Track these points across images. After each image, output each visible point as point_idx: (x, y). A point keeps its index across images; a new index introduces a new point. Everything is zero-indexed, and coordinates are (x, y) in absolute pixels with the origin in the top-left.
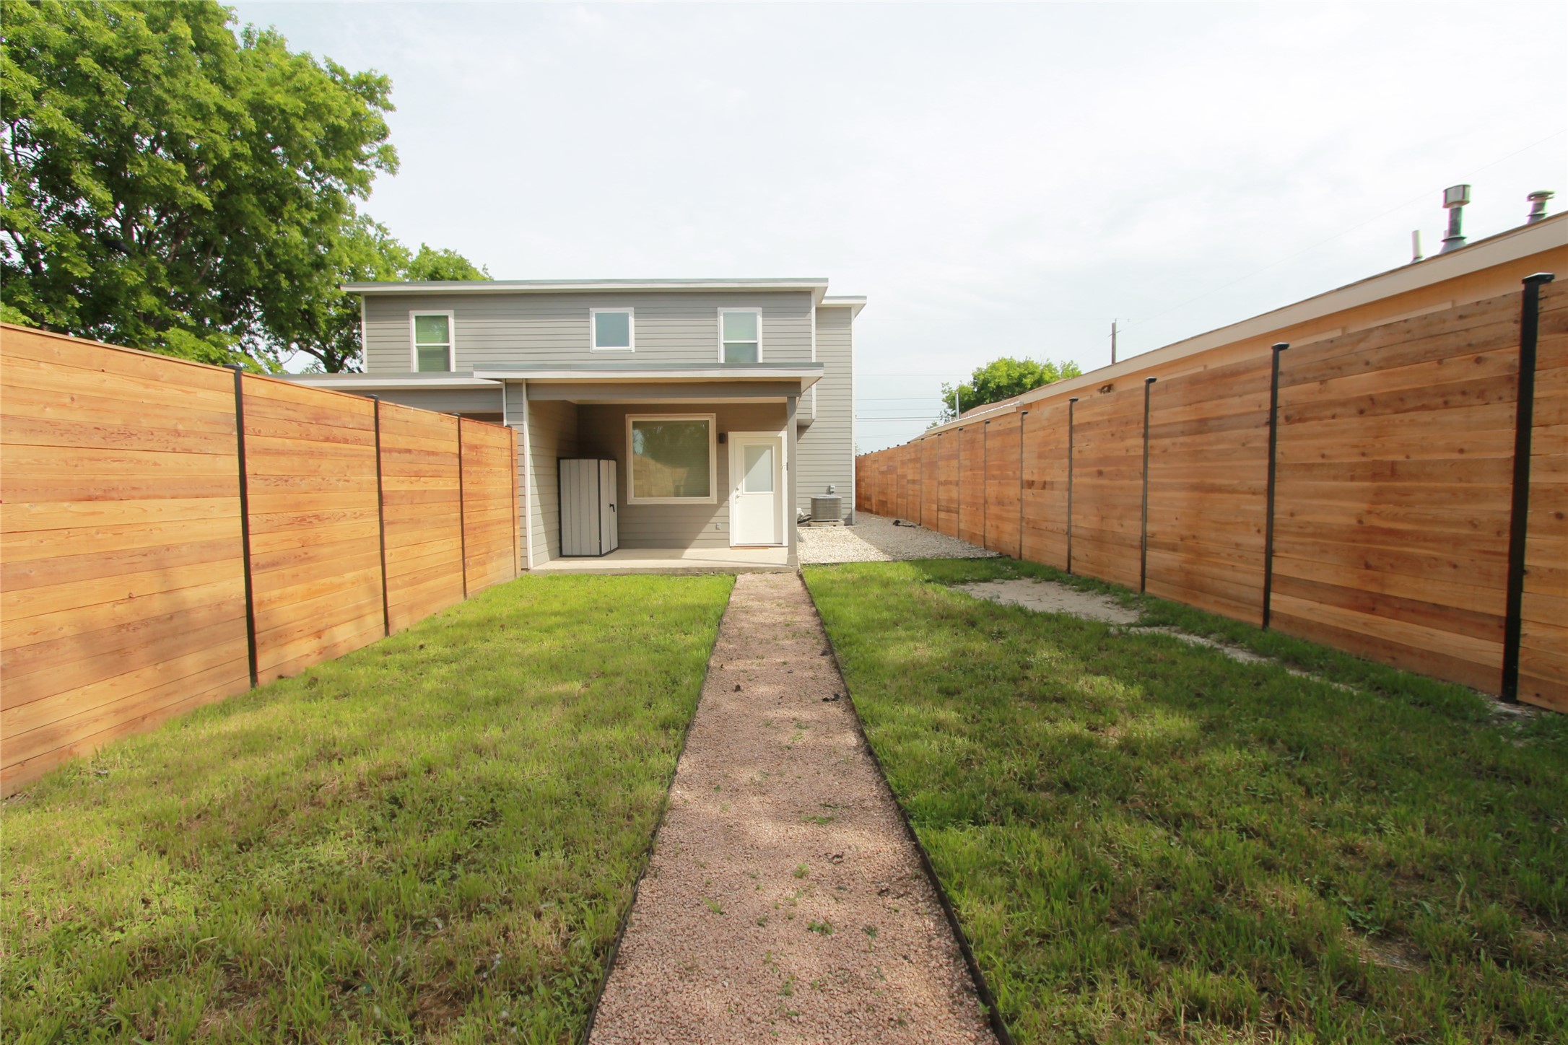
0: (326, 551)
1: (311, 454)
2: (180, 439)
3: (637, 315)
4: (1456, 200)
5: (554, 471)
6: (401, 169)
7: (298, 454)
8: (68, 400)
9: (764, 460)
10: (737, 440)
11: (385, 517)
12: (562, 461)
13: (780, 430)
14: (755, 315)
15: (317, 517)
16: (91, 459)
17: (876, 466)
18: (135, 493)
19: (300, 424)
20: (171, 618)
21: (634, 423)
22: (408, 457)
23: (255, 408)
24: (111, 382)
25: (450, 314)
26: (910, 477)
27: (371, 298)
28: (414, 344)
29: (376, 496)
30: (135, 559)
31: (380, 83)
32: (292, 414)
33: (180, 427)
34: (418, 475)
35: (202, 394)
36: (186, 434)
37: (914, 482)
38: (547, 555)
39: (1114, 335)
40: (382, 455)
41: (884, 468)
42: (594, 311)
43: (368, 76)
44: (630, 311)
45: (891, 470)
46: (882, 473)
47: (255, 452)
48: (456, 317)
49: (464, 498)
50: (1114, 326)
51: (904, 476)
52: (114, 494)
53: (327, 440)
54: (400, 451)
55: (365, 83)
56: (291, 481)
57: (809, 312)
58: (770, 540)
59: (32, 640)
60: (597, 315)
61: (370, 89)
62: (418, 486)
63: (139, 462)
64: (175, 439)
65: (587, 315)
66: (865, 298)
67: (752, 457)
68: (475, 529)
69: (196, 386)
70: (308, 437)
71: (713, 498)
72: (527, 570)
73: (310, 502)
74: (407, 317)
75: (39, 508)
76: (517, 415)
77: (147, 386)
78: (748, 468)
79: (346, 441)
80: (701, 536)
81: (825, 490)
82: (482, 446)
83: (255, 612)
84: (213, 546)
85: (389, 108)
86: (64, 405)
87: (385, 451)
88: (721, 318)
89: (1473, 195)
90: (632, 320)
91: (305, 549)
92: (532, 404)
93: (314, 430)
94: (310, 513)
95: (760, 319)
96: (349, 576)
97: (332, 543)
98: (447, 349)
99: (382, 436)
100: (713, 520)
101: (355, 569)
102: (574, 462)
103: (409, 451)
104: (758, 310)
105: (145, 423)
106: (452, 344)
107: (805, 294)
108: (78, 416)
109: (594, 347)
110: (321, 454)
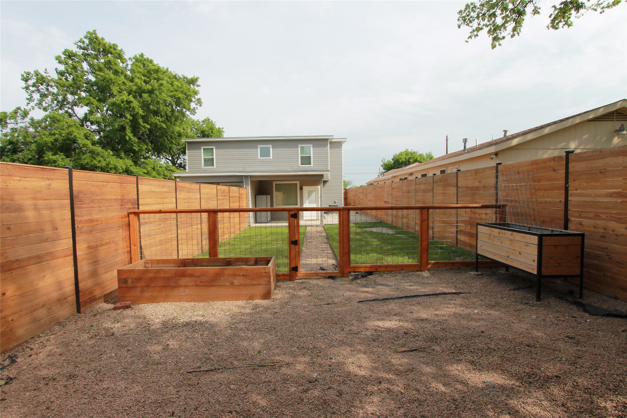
3: (273, 148)
4: (465, 141)
5: (254, 199)
6: (203, 105)
9: (314, 194)
10: (306, 189)
12: (257, 196)
13: (318, 185)
14: (310, 147)
17: (352, 193)
21: (276, 184)
25: (214, 147)
26: (361, 198)
27: (189, 143)
28: (203, 157)
34: (234, 202)
37: (362, 199)
38: (253, 222)
39: (447, 140)
41: (354, 194)
42: (259, 146)
43: (193, 78)
44: (271, 146)
45: (356, 195)
46: (354, 196)
48: (216, 148)
49: (240, 207)
50: (447, 137)
51: (360, 197)
55: (192, 80)
57: (328, 146)
58: (316, 218)
60: (260, 148)
61: (193, 82)
62: (234, 205)
65: (257, 148)
66: (346, 139)
67: (310, 193)
71: (299, 206)
72: (250, 226)
74: (200, 149)
76: (247, 184)
78: (309, 197)
81: (333, 202)
82: (242, 194)
85: (198, 86)
88: (299, 148)
89: (468, 141)
90: (271, 149)
92: (251, 181)
95: (312, 148)
98: (213, 159)
102: (260, 196)
104: (311, 145)
106: (214, 157)
107: (327, 140)
109: (259, 158)
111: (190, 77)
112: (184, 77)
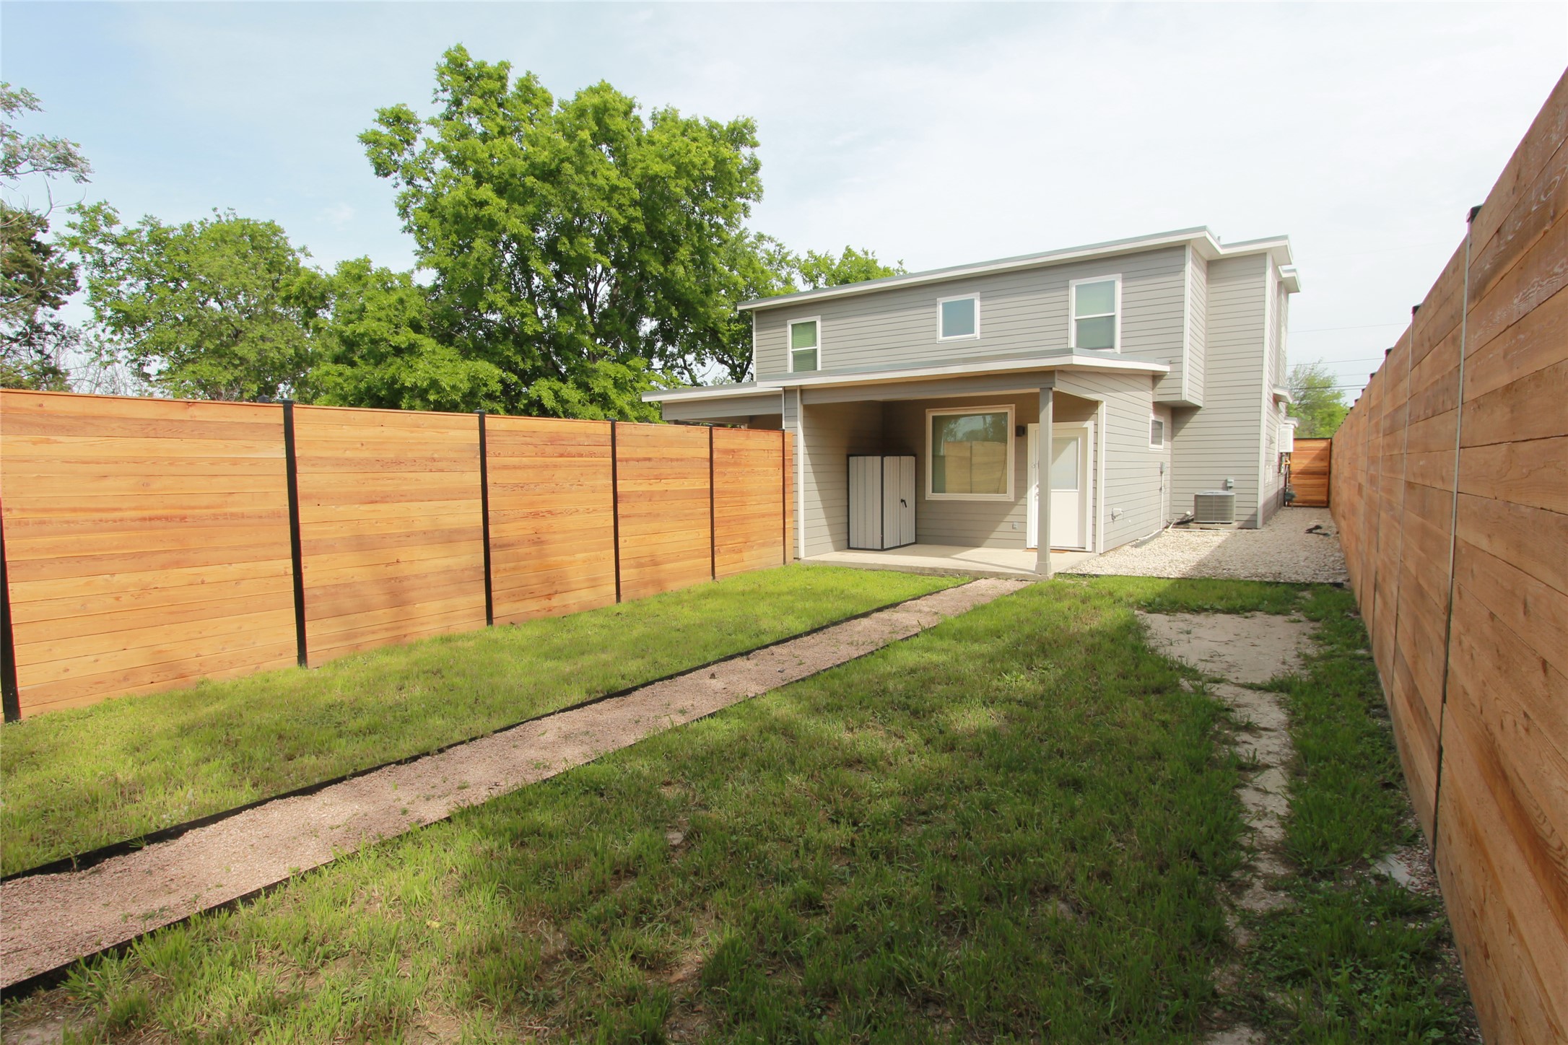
0: (558, 537)
1: (546, 466)
2: (435, 464)
3: (982, 299)
5: (842, 468)
6: (765, 195)
7: (533, 467)
8: (359, 446)
11: (620, 511)
12: (851, 458)
13: (1086, 420)
14: (1114, 282)
15: (550, 512)
16: (373, 479)
18: (402, 498)
19: (536, 446)
20: (426, 576)
21: (934, 418)
22: (647, 464)
23: (495, 438)
24: (388, 432)
25: (818, 319)
27: (761, 312)
28: (790, 350)
29: (611, 496)
30: (401, 539)
31: (745, 126)
32: (528, 439)
33: (436, 456)
34: (659, 478)
35: (452, 433)
36: (440, 460)
38: (830, 546)
40: (618, 464)
42: (941, 301)
43: (736, 122)
44: (975, 296)
47: (495, 468)
48: (822, 321)
49: (715, 496)
52: (388, 499)
53: (561, 456)
54: (638, 460)
55: (734, 129)
56: (526, 487)
57: (1184, 272)
58: (1074, 544)
59: (335, 582)
60: (948, 303)
61: (739, 135)
62: (658, 487)
63: (405, 479)
64: (431, 464)
65: (934, 306)
66: (1285, 237)
68: (729, 521)
69: (448, 428)
70: (543, 455)
71: (1010, 496)
72: (798, 559)
73: (544, 501)
74: (786, 325)
75: (341, 508)
76: (793, 418)
77: (412, 432)
79: (581, 456)
80: (994, 535)
81: (1220, 484)
82: (740, 450)
83: (492, 577)
84: (459, 531)
85: (754, 145)
86: (357, 449)
87: (621, 461)
88: (1073, 291)
90: (977, 304)
91: (538, 536)
92: (806, 408)
93: (549, 449)
94: (543, 510)
95: (1119, 286)
96: (580, 556)
97: (565, 532)
98: (815, 351)
99: (618, 449)
100: (1008, 518)
101: (586, 551)
103: (649, 459)
104: (1118, 276)
105: (410, 455)
106: (819, 347)
107: (1178, 249)
108: (366, 454)
109: (941, 337)
110: (555, 466)
111: (725, 121)
112: (711, 122)
